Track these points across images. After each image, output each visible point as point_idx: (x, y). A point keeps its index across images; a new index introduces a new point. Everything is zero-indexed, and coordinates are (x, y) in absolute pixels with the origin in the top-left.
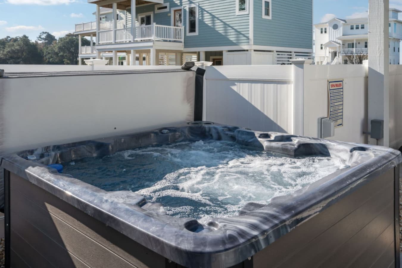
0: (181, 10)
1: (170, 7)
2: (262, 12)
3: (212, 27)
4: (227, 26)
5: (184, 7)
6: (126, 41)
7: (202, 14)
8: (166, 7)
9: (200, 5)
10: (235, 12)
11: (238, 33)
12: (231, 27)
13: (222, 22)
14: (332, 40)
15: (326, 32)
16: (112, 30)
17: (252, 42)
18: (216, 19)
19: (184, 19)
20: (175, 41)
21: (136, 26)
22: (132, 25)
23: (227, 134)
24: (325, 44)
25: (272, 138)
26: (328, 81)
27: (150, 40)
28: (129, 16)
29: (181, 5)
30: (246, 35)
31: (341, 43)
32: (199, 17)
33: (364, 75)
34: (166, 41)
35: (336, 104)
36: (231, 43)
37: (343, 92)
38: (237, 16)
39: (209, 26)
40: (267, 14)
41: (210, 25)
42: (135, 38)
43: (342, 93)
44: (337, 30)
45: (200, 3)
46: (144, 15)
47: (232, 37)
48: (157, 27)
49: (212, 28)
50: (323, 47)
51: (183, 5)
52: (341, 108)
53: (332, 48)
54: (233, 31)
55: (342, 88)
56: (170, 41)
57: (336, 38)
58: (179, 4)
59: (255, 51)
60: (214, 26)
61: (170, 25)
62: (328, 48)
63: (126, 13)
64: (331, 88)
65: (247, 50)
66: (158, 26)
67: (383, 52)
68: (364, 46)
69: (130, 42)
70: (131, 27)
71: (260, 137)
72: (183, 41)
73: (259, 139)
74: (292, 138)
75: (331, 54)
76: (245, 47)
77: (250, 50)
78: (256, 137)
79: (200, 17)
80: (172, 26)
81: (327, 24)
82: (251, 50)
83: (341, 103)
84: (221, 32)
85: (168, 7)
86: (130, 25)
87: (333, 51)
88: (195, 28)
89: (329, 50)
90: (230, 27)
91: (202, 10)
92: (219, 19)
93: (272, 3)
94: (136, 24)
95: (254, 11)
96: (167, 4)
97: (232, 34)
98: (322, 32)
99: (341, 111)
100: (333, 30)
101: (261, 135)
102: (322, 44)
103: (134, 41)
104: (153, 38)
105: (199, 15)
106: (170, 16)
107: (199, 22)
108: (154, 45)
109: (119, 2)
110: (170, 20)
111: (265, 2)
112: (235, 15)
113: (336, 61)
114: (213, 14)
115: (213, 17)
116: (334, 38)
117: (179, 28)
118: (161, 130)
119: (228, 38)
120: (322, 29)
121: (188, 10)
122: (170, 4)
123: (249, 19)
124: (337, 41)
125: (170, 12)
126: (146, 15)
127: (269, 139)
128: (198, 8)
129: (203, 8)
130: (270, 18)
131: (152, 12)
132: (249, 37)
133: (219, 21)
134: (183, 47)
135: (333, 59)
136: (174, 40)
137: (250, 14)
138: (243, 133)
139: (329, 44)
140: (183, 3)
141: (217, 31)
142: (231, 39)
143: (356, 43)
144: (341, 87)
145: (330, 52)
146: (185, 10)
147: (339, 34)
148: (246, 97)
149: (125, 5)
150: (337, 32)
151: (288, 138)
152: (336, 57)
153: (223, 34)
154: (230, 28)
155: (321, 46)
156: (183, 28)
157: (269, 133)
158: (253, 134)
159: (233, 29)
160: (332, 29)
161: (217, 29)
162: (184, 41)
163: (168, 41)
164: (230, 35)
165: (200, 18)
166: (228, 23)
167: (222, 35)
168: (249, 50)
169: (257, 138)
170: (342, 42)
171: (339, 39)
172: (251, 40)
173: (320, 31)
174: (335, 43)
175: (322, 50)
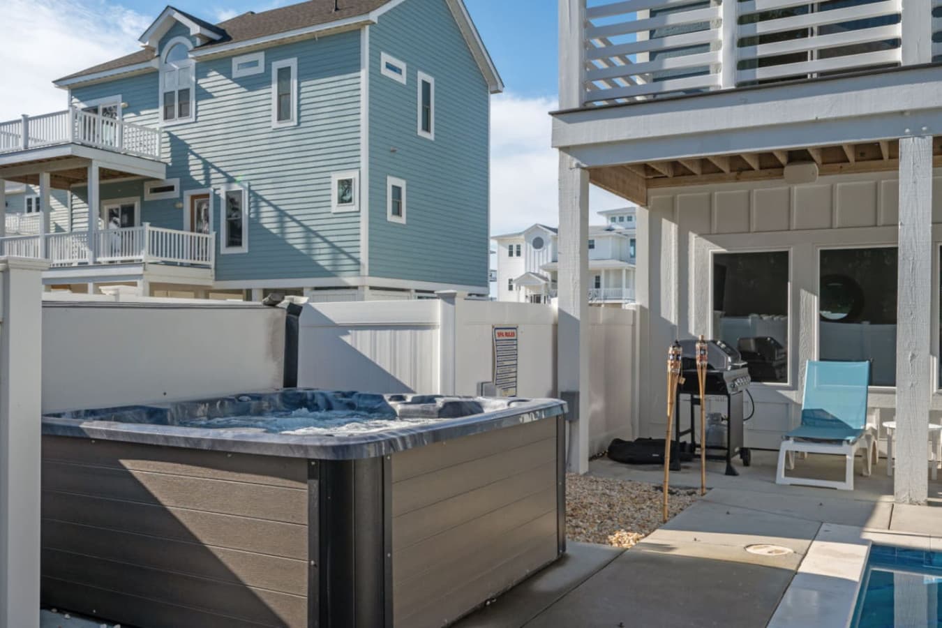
0: (207, 196)
1: (182, 188)
2: (386, 208)
3: (279, 235)
4: (312, 235)
5: (215, 190)
6: (72, 264)
7: (257, 207)
8: (171, 188)
9: (253, 188)
10: (330, 206)
11: (336, 250)
12: (322, 237)
13: (302, 225)
14: (532, 271)
15: (518, 254)
16: (38, 237)
17: (365, 269)
18: (287, 219)
19: (215, 216)
20: (192, 265)
21: (100, 229)
22: (90, 226)
23: (341, 402)
24: (518, 279)
25: (409, 400)
26: (493, 327)
27: (132, 261)
28: (77, 204)
29: (208, 184)
30: (354, 255)
31: (549, 277)
32: (249, 214)
33: (551, 321)
34: (174, 264)
35: (506, 363)
36: (322, 272)
37: (516, 345)
38: (335, 213)
39: (271, 233)
40: (397, 212)
41: (274, 231)
42: (98, 257)
43: (515, 347)
44: (541, 250)
45: (252, 182)
46: (116, 204)
47: (323, 260)
48: (153, 232)
49: (279, 239)
50: (514, 285)
51: (213, 186)
52: (514, 370)
53: (531, 288)
54: (325, 245)
55: (516, 340)
56: (182, 265)
57: (540, 268)
58: (203, 183)
59: (372, 288)
60: (283, 233)
61: (182, 229)
62: (523, 288)
63: (72, 196)
64: (497, 338)
65: (356, 288)
66: (156, 229)
67: (578, 285)
68: (594, 285)
69: (83, 265)
70: (87, 229)
71: (390, 400)
72: (213, 266)
73: (391, 403)
74: (436, 399)
75: (529, 299)
76: (350, 280)
77: (361, 286)
78: (385, 401)
79: (253, 213)
80: (187, 231)
81: (522, 237)
82: (363, 286)
83: (514, 362)
84: (298, 247)
85: (175, 189)
86: (86, 225)
87: (533, 293)
88: (240, 237)
89: (526, 291)
90: (318, 236)
91: (256, 198)
92: (294, 220)
93: (407, 190)
94: (100, 223)
95: (370, 204)
96: (176, 182)
97: (323, 251)
98: (511, 254)
99: (514, 375)
100: (533, 249)
101: (392, 397)
102: (510, 278)
103: (95, 262)
104: (143, 256)
105: (249, 209)
106: (182, 209)
107: (249, 224)
108: (146, 272)
109: (54, 172)
110: (182, 219)
111: (393, 186)
112: (330, 212)
114: (282, 208)
115: (282, 215)
116: (535, 268)
117: (204, 236)
118: (238, 397)
119: (314, 261)
120: (511, 247)
121: (223, 196)
122: (181, 182)
123: (359, 222)
124: (541, 272)
125: (181, 199)
126: (123, 204)
127: (404, 402)
128: (247, 192)
129: (260, 193)
130: (402, 220)
131: (139, 198)
132: (359, 258)
133: (294, 224)
134: (214, 278)
136: (192, 262)
137: (362, 211)
138: (366, 397)
139: (525, 280)
140: (213, 182)
141: (290, 245)
142: (321, 263)
144: (515, 338)
145: (527, 296)
146: (217, 198)
147: (545, 258)
148: (367, 353)
149: (69, 178)
150: (541, 254)
151: (431, 399)
153: (304, 252)
154: (318, 240)
155: (510, 283)
156: (212, 236)
157: (404, 395)
158: (381, 398)
159: (326, 241)
160: (532, 246)
161: (291, 242)
162: (216, 264)
163: (179, 264)
164: (320, 254)
165: (252, 216)
166: (314, 228)
167: (303, 255)
168: (359, 288)
169: (387, 401)
170: (552, 276)
171: (544, 268)
172: (364, 265)
173: (507, 251)
174: (536, 278)
175: (511, 292)
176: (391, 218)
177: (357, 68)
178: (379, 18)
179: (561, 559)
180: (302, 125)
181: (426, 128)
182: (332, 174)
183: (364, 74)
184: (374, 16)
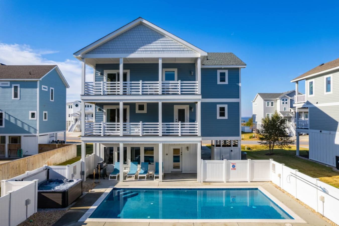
2: (43, 118)
4: (23, 123)
7: (9, 117)
9: (6, 113)
10: (29, 118)
11: (30, 127)
12: (25, 123)
13: (21, 122)
14: (75, 113)
15: (71, 108)
17: (38, 132)
24: (71, 114)
31: (80, 114)
36: (27, 132)
38: (30, 120)
39: (13, 123)
40: (45, 118)
45: (6, 111)
47: (26, 128)
49: (15, 125)
50: (70, 116)
57: (77, 112)
59: (40, 136)
60: (16, 123)
65: (36, 136)
75: (74, 120)
76: (34, 134)
81: (73, 104)
82: (38, 136)
84: (20, 126)
87: (75, 118)
88: (2, 123)
89: (73, 117)
93: (48, 114)
98: (69, 108)
100: (75, 107)
102: (69, 114)
111: (44, 113)
113: (77, 124)
115: (16, 119)
119: (24, 129)
120: (69, 106)
123: (36, 122)
124: (78, 113)
128: (4, 113)
130: (47, 120)
132: (36, 129)
133: (19, 121)
135: (75, 122)
137: (37, 119)
139: (73, 115)
141: (18, 126)
143: (87, 115)
145: (74, 119)
150: (78, 108)
152: (77, 122)
153: (22, 127)
159: (27, 124)
165: (6, 119)
171: (78, 112)
173: (68, 107)
174: (76, 114)
175: (69, 117)
176: (44, 120)
177: (36, 87)
178: (42, 79)
179: (82, 194)
180: (21, 100)
181: (52, 99)
182: (30, 111)
183: (38, 89)
184: (41, 79)
